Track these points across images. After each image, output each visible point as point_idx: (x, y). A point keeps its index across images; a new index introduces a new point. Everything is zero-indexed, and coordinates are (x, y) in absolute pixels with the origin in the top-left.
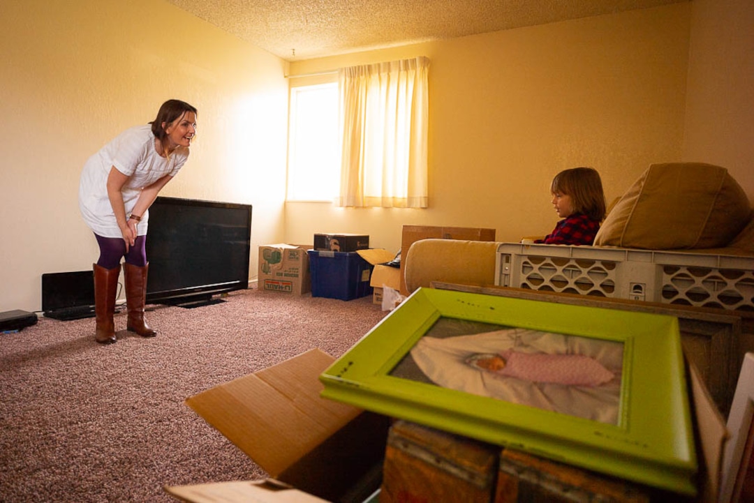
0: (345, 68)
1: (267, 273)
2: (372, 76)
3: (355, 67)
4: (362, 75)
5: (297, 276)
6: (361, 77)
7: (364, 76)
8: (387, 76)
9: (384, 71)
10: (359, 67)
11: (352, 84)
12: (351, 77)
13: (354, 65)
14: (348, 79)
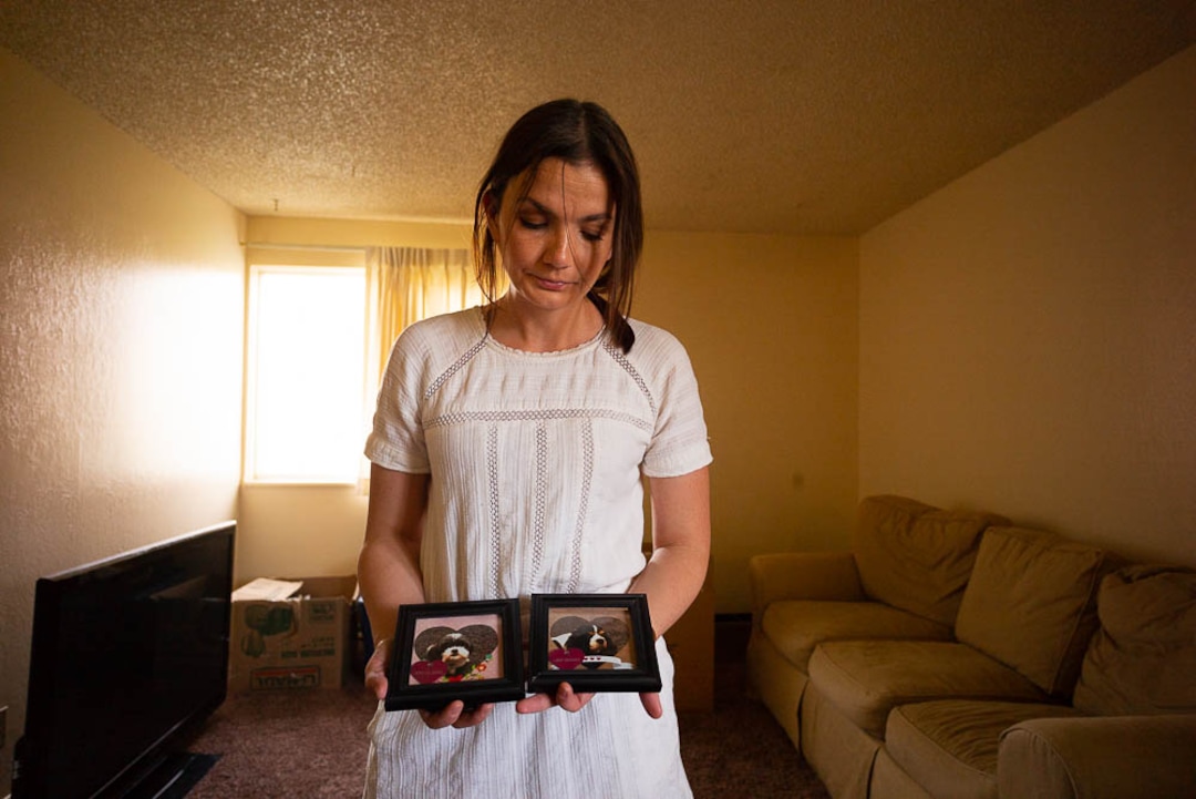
0: (380, 248)
1: (256, 655)
2: (431, 268)
3: (402, 250)
4: (414, 263)
5: (330, 652)
6: (412, 267)
7: (418, 268)
8: (460, 272)
9: (456, 263)
10: (409, 250)
11: (395, 276)
12: (392, 264)
13: (400, 245)
14: (385, 268)
